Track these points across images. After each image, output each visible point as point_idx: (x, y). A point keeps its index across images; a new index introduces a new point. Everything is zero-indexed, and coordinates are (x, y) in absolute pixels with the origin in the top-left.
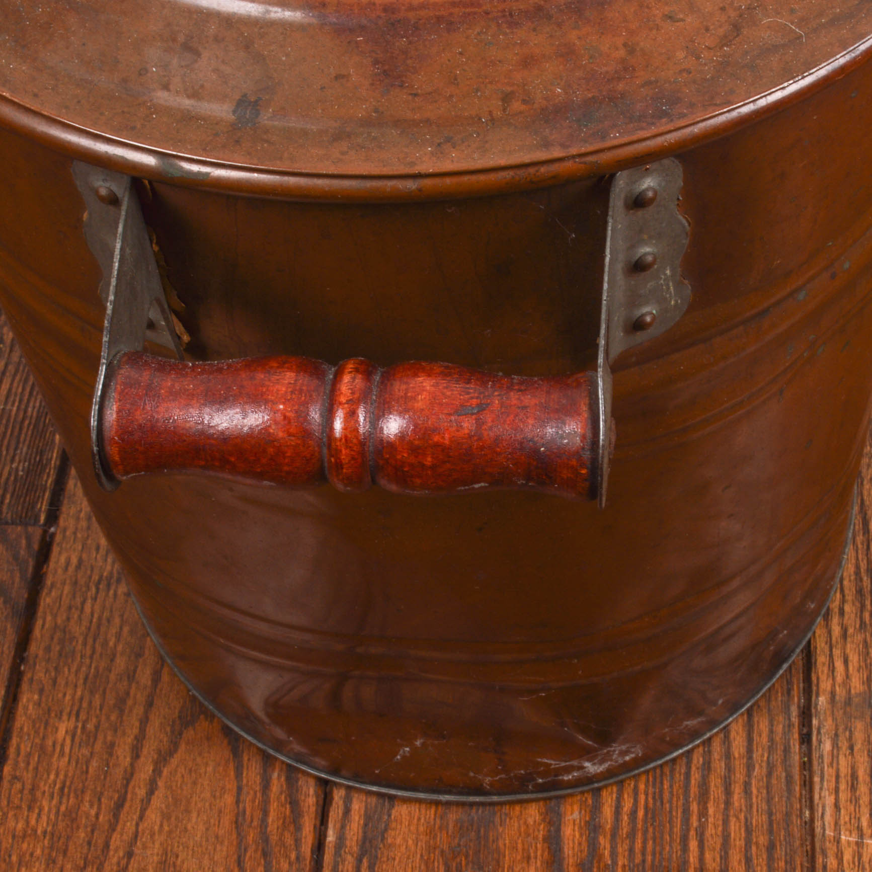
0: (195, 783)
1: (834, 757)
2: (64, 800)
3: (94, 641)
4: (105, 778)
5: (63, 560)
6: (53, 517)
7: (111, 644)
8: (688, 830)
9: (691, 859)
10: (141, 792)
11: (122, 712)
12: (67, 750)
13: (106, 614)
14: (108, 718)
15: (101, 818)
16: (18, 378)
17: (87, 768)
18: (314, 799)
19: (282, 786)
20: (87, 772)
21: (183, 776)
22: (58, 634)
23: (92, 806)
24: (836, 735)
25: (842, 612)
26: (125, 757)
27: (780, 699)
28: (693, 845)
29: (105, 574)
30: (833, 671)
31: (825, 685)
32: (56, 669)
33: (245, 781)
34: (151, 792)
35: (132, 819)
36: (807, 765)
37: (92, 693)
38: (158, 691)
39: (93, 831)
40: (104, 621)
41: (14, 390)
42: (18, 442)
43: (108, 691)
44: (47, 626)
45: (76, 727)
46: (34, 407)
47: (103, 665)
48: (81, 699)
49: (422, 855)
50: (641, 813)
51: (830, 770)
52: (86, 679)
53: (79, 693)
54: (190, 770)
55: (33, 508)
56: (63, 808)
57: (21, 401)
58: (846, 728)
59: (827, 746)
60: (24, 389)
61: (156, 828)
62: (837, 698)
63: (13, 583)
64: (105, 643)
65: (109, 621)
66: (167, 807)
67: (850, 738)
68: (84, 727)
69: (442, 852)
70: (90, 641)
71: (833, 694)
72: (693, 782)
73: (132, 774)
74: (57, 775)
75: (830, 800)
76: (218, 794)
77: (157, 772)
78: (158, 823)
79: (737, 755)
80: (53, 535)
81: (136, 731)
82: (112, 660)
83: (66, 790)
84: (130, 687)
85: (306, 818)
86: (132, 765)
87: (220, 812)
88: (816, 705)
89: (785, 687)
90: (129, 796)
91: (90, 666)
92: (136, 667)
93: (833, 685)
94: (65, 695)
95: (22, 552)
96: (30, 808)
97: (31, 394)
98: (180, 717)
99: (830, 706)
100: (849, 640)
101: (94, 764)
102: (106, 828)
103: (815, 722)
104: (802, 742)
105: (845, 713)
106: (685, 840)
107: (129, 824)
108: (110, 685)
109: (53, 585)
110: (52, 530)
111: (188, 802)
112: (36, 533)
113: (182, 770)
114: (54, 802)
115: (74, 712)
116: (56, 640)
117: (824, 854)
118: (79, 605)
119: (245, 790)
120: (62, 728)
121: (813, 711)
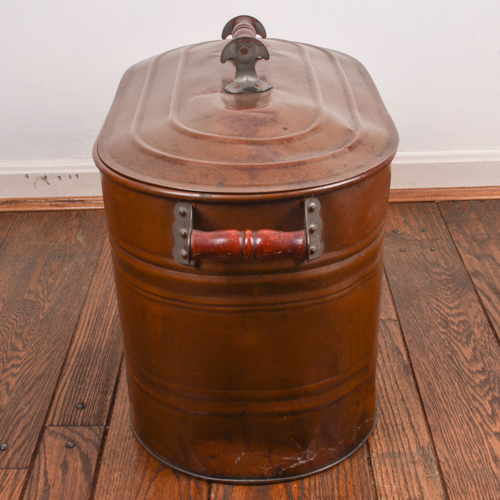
0: (164, 485)
1: (380, 468)
2: (119, 492)
3: (126, 452)
4: (133, 486)
5: (112, 433)
6: (108, 423)
7: (132, 453)
8: (334, 487)
9: (336, 494)
10: (146, 489)
12: (119, 479)
14: (132, 471)
15: (132, 495)
16: (92, 390)
19: (194, 485)
20: (126, 484)
21: (160, 484)
22: (113, 452)
23: (129, 492)
24: (380, 462)
25: (378, 433)
26: (139, 480)
28: (336, 491)
31: (375, 451)
32: (113, 460)
33: (181, 484)
34: (149, 488)
36: (371, 471)
37: (126, 465)
38: (149, 463)
40: (128, 447)
41: (91, 393)
42: (94, 405)
44: (108, 450)
45: (121, 474)
46: (99, 397)
47: (129, 458)
48: (122, 467)
49: (244, 498)
50: (317, 484)
51: (379, 471)
52: (123, 462)
53: (121, 466)
54: (162, 482)
55: (101, 422)
56: (119, 494)
57: (94, 396)
58: (383, 460)
59: (377, 465)
60: (95, 393)
61: (152, 497)
63: (96, 440)
64: (129, 453)
65: (130, 447)
66: (155, 491)
67: (385, 462)
68: (124, 474)
69: (251, 497)
70: (124, 453)
71: (377, 453)
72: (334, 476)
73: (142, 484)
74: (116, 486)
75: (380, 478)
76: (172, 488)
77: (151, 483)
78: (152, 495)
79: (347, 469)
80: (108, 429)
81: (142, 474)
82: (132, 457)
83: (119, 489)
85: (204, 492)
86: (142, 482)
87: (174, 492)
88: (372, 456)
90: (141, 489)
91: (125, 459)
92: (141, 458)
94: (116, 466)
95: (98, 432)
96: (107, 494)
97: (98, 394)
98: (157, 470)
100: (381, 440)
101: (128, 483)
102: (134, 497)
103: (372, 460)
104: (369, 465)
106: (333, 490)
107: (142, 496)
109: (109, 440)
110: (108, 427)
111: (163, 490)
112: (103, 428)
113: (159, 482)
114: (115, 492)
115: (120, 470)
117: (380, 491)
118: (119, 444)
119: (182, 486)
120: (116, 475)
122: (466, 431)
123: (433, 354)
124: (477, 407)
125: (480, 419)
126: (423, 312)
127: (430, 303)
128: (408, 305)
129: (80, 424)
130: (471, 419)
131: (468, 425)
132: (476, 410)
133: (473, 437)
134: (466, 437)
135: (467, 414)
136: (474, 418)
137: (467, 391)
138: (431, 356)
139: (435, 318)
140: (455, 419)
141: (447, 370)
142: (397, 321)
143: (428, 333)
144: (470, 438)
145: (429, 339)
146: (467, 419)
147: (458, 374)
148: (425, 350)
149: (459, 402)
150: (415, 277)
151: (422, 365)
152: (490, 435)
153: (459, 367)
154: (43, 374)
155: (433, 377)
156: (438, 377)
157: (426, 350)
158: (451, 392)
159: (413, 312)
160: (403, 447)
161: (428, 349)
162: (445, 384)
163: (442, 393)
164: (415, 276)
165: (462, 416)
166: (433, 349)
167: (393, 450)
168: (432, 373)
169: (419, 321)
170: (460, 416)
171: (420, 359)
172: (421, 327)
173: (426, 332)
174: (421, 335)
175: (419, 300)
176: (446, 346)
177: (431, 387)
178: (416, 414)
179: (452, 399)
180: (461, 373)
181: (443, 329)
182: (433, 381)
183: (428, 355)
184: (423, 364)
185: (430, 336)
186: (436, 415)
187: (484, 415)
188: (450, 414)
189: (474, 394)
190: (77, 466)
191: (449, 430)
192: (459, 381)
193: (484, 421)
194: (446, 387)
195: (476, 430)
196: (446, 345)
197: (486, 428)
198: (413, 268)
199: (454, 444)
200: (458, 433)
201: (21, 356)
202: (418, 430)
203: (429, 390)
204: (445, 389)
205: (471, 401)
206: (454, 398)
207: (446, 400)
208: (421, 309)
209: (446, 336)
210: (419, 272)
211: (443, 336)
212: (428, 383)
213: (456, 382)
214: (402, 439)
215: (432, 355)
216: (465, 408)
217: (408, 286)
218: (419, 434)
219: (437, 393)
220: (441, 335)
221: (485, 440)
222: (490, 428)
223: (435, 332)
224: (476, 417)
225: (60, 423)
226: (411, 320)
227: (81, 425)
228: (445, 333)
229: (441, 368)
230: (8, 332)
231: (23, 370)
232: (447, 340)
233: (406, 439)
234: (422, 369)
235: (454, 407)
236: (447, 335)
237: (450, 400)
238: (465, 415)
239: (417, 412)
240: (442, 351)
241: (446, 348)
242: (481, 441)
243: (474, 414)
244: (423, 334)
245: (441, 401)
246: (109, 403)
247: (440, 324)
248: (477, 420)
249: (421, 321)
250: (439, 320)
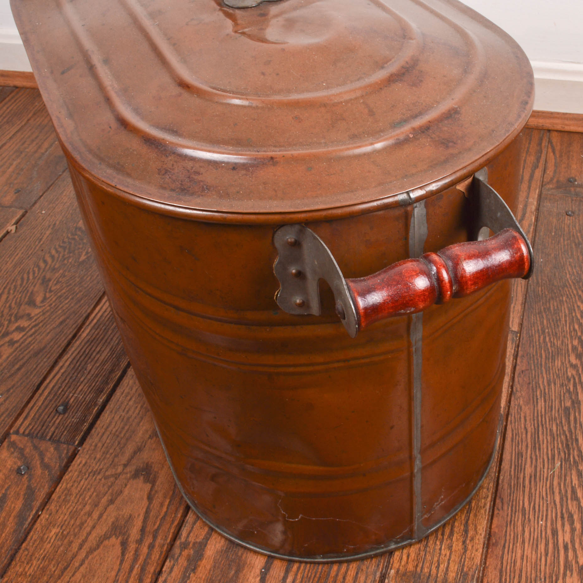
0: (101, 564)
2: (43, 563)
3: (80, 497)
4: (64, 556)
5: (79, 461)
6: (81, 443)
7: (86, 499)
10: (77, 564)
11: (81, 528)
12: (52, 541)
13: (89, 486)
14: (74, 530)
15: (56, 572)
16: (87, 385)
17: (58, 550)
18: (150, 580)
19: (138, 572)
20: (57, 552)
21: (97, 560)
22: (66, 492)
23: (54, 566)
26: (75, 548)
27: (373, 568)
29: (94, 470)
30: (401, 559)
32: (60, 506)
33: (123, 566)
34: (81, 565)
35: (69, 575)
37: (71, 518)
38: (99, 522)
39: (50, 577)
40: (87, 489)
41: (84, 389)
42: (78, 411)
43: (78, 519)
44: (62, 487)
45: (59, 532)
46: (90, 397)
47: (80, 507)
48: (65, 521)
52: (70, 512)
53: (66, 518)
54: (101, 558)
55: (74, 438)
56: (41, 566)
57: (85, 394)
60: (88, 390)
62: (400, 572)
64: (84, 499)
65: (89, 489)
66: (86, 573)
68: (62, 532)
70: (78, 496)
73: (76, 556)
74: (44, 551)
76: (109, 570)
77: (87, 557)
78: (80, 579)
80: (79, 451)
81: (84, 538)
82: (84, 506)
83: (46, 558)
84: (88, 518)
86: (77, 552)
87: (108, 578)
89: (377, 563)
90: (71, 565)
91: (74, 507)
92: (93, 510)
93: (400, 566)
94: (59, 517)
95: (63, 455)
97: (90, 391)
98: (104, 535)
99: (395, 575)
101: (61, 549)
102: (57, 577)
105: (401, 579)
107: (67, 577)
108: (80, 516)
109: (71, 471)
110: (80, 448)
111: (95, 572)
112: (72, 448)
113: (98, 557)
114: (39, 562)
115: (61, 525)
116: (64, 494)
118: (79, 480)
119: (122, 570)
121: (387, 576)
122: (539, 555)
123: (545, 401)
124: (572, 512)
125: (567, 538)
126: (559, 324)
127: (574, 310)
128: (542, 308)
129: (48, 438)
130: (555, 533)
131: (547, 545)
132: (568, 517)
133: (545, 568)
134: (536, 566)
135: (552, 524)
136: (560, 533)
137: (568, 479)
138: (541, 403)
139: (571, 337)
140: (532, 530)
141: (553, 434)
142: (517, 333)
143: (552, 362)
144: (540, 569)
145: (550, 374)
146: (549, 532)
147: (567, 445)
148: (536, 392)
149: (549, 497)
150: (569, 262)
151: (523, 420)
152: (571, 571)
153: (573, 431)
154: (44, 348)
155: (529, 446)
156: (537, 446)
157: (538, 393)
158: (545, 475)
159: (545, 321)
160: (438, 567)
161: (541, 391)
162: (541, 460)
163: (531, 477)
164: (571, 260)
165: (544, 524)
166: (549, 393)
167: (422, 568)
168: (532, 436)
169: (547, 339)
170: (542, 525)
171: (523, 407)
172: (545, 351)
173: (550, 361)
174: (541, 365)
175: (561, 302)
176: (568, 391)
177: (520, 462)
178: (481, 507)
179: (541, 490)
180: (572, 444)
181: (576, 359)
182: (527, 453)
183: (537, 402)
184: (525, 417)
185: (552, 369)
186: (507, 515)
187: (577, 530)
188: (529, 517)
189: (577, 486)
190: (14, 507)
191: (516, 547)
192: (563, 457)
193: (573, 541)
194: (542, 467)
195: (554, 557)
196: (570, 388)
197: (571, 554)
198: (573, 245)
199: (512, 577)
200: (527, 556)
201: (33, 315)
202: (472, 539)
203: (515, 466)
204: (538, 469)
205: (567, 499)
206: (544, 489)
207: (533, 490)
208: (558, 318)
209: (574, 373)
210: (579, 254)
211: (571, 372)
212: (518, 454)
213: (558, 459)
214: (443, 552)
215: (543, 404)
216: (554, 510)
217: (555, 275)
218: (470, 547)
219: (524, 474)
220: (569, 370)
221: (561, 578)
222: (576, 557)
223: (561, 361)
224: (563, 530)
225: (27, 432)
226: (537, 335)
227: (50, 439)
228: (574, 367)
229: (547, 429)
230: (36, 275)
231: (25, 337)
232: (574, 379)
233: (448, 554)
234: (519, 427)
235: (539, 506)
236: (578, 371)
237: (538, 492)
238: (549, 524)
239: (482, 505)
240: (560, 398)
241: (567, 395)
242: (554, 579)
243: (563, 525)
244: (543, 363)
245: (524, 491)
246: (98, 408)
247: (574, 349)
248: (564, 537)
249: (550, 339)
250: (576, 343)
